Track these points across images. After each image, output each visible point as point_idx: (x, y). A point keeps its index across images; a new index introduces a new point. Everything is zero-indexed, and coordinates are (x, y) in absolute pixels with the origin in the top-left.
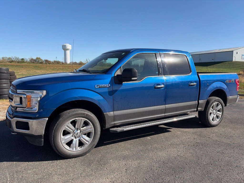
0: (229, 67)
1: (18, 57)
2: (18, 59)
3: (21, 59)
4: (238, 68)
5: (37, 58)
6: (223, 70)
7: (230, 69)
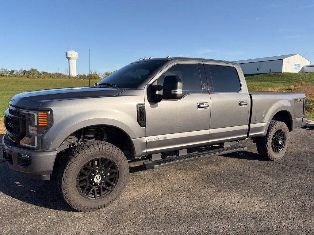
0: (277, 80)
1: (6, 69)
2: (6, 71)
3: (10, 72)
4: (288, 81)
5: (32, 70)
6: (270, 84)
7: (278, 82)
